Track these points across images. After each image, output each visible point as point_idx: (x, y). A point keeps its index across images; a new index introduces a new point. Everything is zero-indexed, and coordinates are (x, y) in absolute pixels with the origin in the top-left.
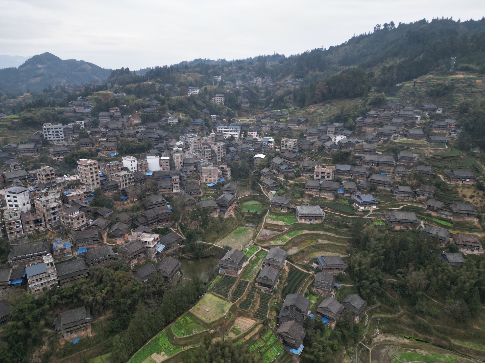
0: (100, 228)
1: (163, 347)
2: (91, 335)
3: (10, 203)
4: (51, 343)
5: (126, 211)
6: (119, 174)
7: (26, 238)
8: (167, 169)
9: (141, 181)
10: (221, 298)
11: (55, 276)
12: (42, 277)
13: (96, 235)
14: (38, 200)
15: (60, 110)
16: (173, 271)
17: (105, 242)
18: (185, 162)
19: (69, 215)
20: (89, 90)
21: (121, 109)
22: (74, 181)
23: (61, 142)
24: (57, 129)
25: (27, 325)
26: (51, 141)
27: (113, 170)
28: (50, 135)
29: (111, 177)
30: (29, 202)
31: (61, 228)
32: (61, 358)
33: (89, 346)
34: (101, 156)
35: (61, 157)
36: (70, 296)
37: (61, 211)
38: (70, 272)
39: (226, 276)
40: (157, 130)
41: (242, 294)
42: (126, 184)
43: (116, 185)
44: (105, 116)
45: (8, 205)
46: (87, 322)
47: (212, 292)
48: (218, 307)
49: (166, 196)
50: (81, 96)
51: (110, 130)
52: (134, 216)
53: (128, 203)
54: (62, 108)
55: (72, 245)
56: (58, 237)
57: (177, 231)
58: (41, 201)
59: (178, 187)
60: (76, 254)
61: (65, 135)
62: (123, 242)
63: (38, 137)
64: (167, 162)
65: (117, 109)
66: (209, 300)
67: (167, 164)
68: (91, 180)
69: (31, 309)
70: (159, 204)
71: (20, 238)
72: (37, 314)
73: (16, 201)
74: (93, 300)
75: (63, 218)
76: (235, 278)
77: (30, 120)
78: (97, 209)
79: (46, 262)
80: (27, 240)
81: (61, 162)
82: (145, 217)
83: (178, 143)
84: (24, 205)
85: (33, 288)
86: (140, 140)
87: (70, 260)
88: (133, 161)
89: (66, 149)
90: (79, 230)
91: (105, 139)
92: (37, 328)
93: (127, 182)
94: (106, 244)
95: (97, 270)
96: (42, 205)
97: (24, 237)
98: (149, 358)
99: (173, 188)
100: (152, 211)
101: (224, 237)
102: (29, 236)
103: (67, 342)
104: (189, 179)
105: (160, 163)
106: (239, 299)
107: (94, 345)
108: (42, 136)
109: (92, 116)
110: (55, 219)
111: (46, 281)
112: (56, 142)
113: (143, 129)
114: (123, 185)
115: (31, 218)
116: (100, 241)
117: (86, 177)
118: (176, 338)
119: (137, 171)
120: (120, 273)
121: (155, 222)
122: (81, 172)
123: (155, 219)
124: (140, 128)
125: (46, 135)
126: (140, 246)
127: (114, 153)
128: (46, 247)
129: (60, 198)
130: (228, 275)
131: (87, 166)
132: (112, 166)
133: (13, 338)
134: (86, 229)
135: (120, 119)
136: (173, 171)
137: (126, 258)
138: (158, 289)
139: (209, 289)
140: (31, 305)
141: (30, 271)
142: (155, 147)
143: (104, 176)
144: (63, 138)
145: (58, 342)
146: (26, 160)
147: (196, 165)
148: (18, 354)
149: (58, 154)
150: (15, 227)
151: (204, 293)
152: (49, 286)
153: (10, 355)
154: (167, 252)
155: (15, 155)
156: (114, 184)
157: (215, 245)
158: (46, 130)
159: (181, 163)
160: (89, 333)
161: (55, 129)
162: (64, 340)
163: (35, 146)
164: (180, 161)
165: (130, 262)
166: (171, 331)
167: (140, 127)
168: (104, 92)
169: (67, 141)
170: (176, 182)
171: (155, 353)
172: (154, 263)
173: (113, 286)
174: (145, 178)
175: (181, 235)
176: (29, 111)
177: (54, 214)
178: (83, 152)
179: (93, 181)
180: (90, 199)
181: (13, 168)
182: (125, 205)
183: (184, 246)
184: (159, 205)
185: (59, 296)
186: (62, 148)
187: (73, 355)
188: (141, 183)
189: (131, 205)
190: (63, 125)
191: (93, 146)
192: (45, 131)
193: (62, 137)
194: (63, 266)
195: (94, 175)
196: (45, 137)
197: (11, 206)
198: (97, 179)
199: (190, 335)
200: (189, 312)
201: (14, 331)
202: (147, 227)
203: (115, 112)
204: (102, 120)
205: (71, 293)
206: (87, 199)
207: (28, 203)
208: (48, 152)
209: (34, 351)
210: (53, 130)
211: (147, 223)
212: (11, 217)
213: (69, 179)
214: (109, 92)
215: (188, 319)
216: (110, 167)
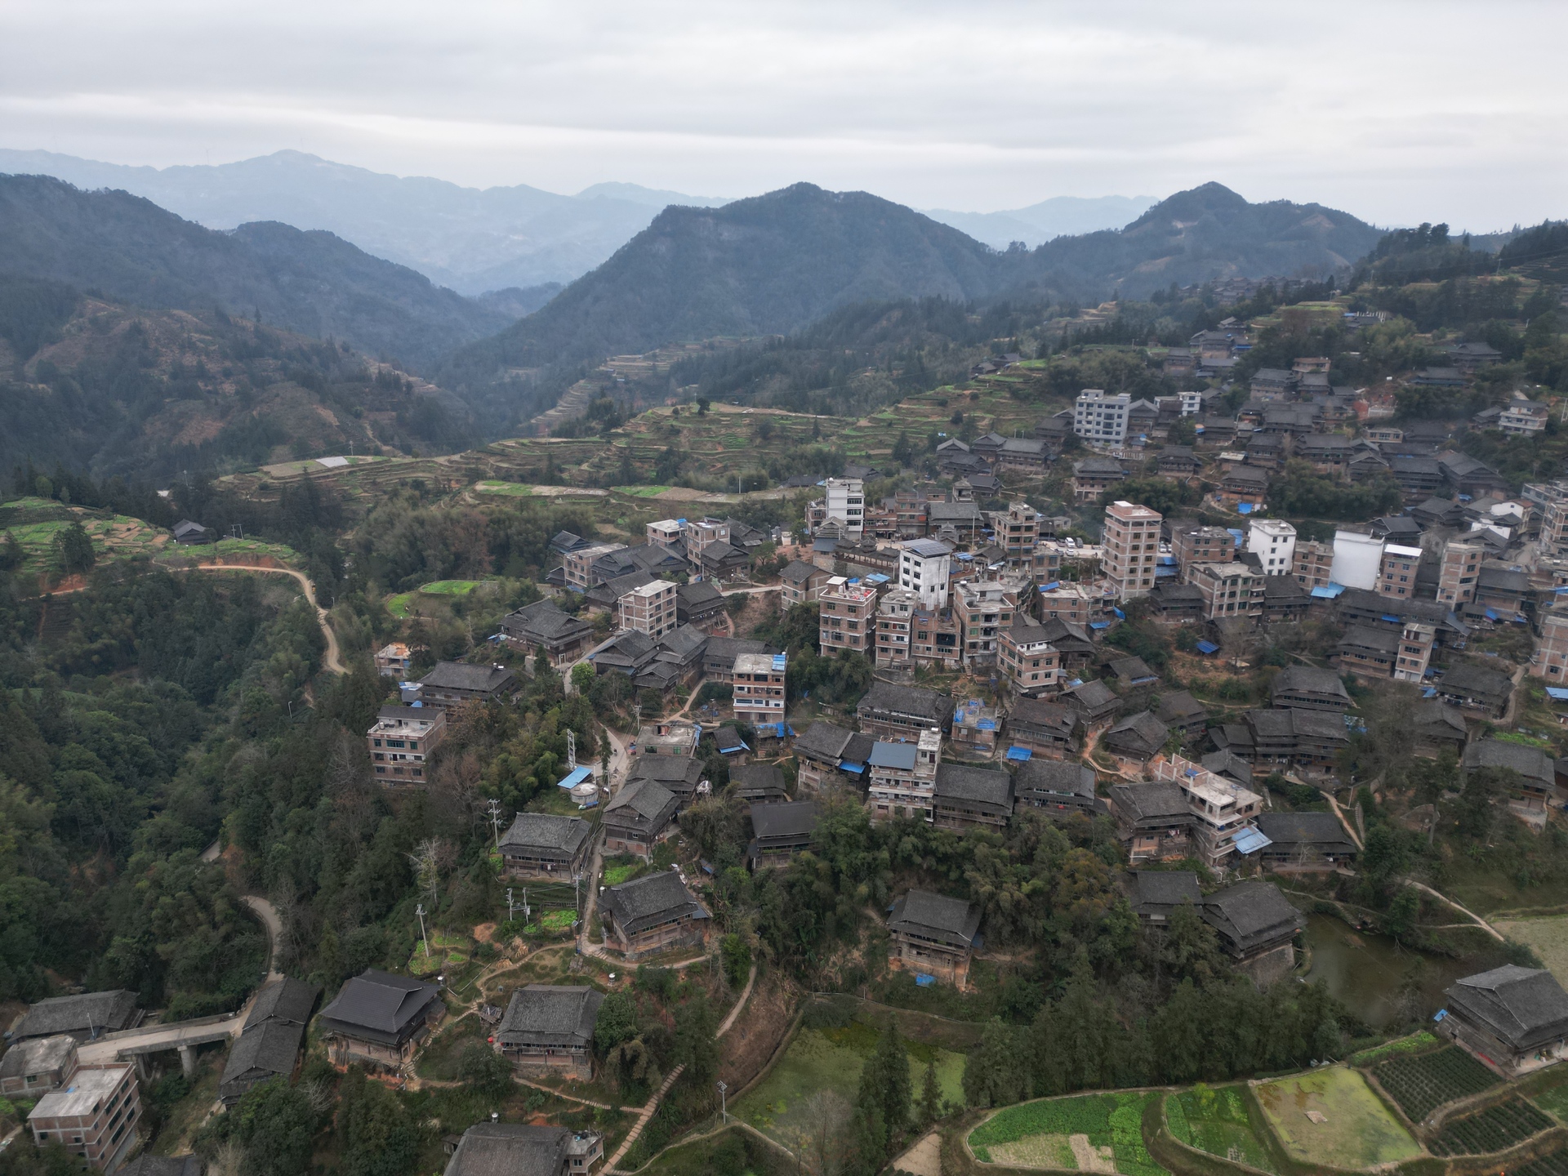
0: (1086, 708)
1: (1117, 1136)
2: (962, 986)
3: (906, 577)
4: (871, 953)
5: (1199, 689)
6: (1218, 569)
7: (910, 672)
8: (1401, 591)
9: (1288, 609)
10: (1390, 1109)
11: (928, 790)
12: (900, 779)
13: (1064, 723)
14: (964, 586)
15: (1158, 355)
16: (1260, 932)
17: (1086, 756)
18: (1485, 582)
19: (1018, 648)
20: (1269, 299)
21: (1334, 366)
22: (1085, 560)
23: (1114, 446)
24: (1113, 407)
25: (835, 875)
26: (1088, 439)
27: (1206, 553)
28: (1089, 422)
29: (1192, 573)
30: (946, 587)
31: (993, 677)
32: (880, 1001)
33: (950, 1013)
34: (1210, 508)
35: (1097, 490)
36: (944, 859)
37: (1004, 629)
38: (965, 796)
39: (1458, 1050)
40: (1443, 449)
41: (1491, 1149)
42: (1230, 607)
43: (1199, 600)
44: (1271, 383)
45: (901, 582)
46: (962, 947)
47: (1367, 1071)
48: (1363, 1131)
49: (1362, 682)
50: (1235, 316)
51: (1267, 430)
52: (1219, 713)
53: (1216, 668)
54: (1165, 351)
55: (998, 728)
56: (978, 696)
57: (1349, 815)
58: (968, 591)
59: (1416, 663)
60: (1002, 756)
61: (1130, 428)
62: (1140, 775)
63: (1059, 425)
64: (1407, 567)
65: (1322, 365)
66: (1341, 1091)
67: (1405, 573)
68: (1127, 567)
69: (853, 844)
70: (1317, 701)
71: (897, 667)
72: (859, 863)
73: (917, 576)
74: (992, 896)
75: (1004, 650)
76: (1492, 1079)
77: (1067, 378)
78: (1116, 657)
79: (922, 746)
80: (910, 679)
81: (1092, 503)
82: (1252, 729)
83: (1502, 509)
84: (933, 589)
85: (876, 798)
86: (1359, 477)
87: (981, 766)
88: (1280, 540)
89: (1117, 467)
90: (1032, 695)
91: (1240, 457)
92: (851, 896)
93: (1238, 599)
94: (1086, 764)
95: (1031, 821)
96: (965, 601)
97: (906, 668)
98: (1061, 1137)
99: (1393, 664)
100: (1279, 717)
101: (1541, 914)
102: (918, 671)
103: (904, 971)
104: (1477, 649)
105: (1382, 563)
106: (1468, 1156)
107: (961, 1018)
108: (1069, 420)
109: (1236, 381)
110: (986, 645)
111: (907, 792)
112: (1100, 444)
113: (1392, 440)
114: (1221, 607)
115: (934, 627)
116: (1074, 746)
117: (1116, 557)
118: (1163, 1134)
119: (1288, 574)
120: (1081, 858)
121: (1281, 756)
122: (1109, 540)
123: (1284, 745)
124: (1382, 435)
125: (1080, 422)
126: (1176, 806)
127: (1253, 502)
128: (937, 710)
129: (1020, 595)
130: (1467, 1048)
131: (1125, 524)
132: (1207, 541)
133: (802, 891)
134: (1051, 700)
135: (1318, 399)
136: (1418, 603)
137: (1125, 823)
138: (1183, 960)
139: (1362, 1055)
140: (853, 832)
141: (883, 753)
142: (1409, 509)
143: (1174, 565)
144: (1121, 437)
145: (887, 961)
146: (1012, 482)
147: (1531, 603)
148: (802, 935)
149: (1093, 479)
150: (894, 636)
151: (1337, 1058)
152: (910, 807)
153: (784, 925)
154: (1278, 868)
155: (993, 464)
156: (1194, 596)
157: (1483, 925)
158: (1083, 409)
159: (1464, 581)
160: (959, 977)
161: (1108, 407)
162: (900, 961)
163: (1045, 448)
164: (1462, 571)
165: (1130, 840)
166: (1159, 1106)
167: (1384, 431)
168: (1315, 306)
169: (1130, 445)
170: (1415, 645)
171: (1085, 1137)
172: (1206, 878)
173: (1053, 883)
174: (1307, 604)
175: (1357, 832)
176: (1077, 352)
177: (987, 631)
178: (1160, 486)
179: (1132, 571)
180: (1108, 623)
181: (955, 493)
182: (1204, 670)
183: (1352, 873)
184: (1317, 705)
185: (920, 845)
186: (1107, 462)
187: (908, 1012)
188: (1286, 615)
189: (1224, 677)
190: (1134, 399)
191: (1195, 472)
192: (1081, 409)
193: (1118, 433)
194: (955, 773)
195: (1142, 555)
196: (1076, 426)
197: (906, 584)
198: (1146, 570)
199: (1212, 1156)
200: (1246, 1088)
201: (809, 878)
202: (1243, 761)
203: (1311, 373)
204: (1259, 394)
205: (950, 850)
206: (1101, 621)
207: (942, 588)
208: (1069, 468)
209: (835, 951)
210: (1100, 410)
211: (1251, 751)
212: (893, 610)
213: (1075, 552)
214: (1331, 306)
215: (1233, 1103)
216: (1198, 541)
